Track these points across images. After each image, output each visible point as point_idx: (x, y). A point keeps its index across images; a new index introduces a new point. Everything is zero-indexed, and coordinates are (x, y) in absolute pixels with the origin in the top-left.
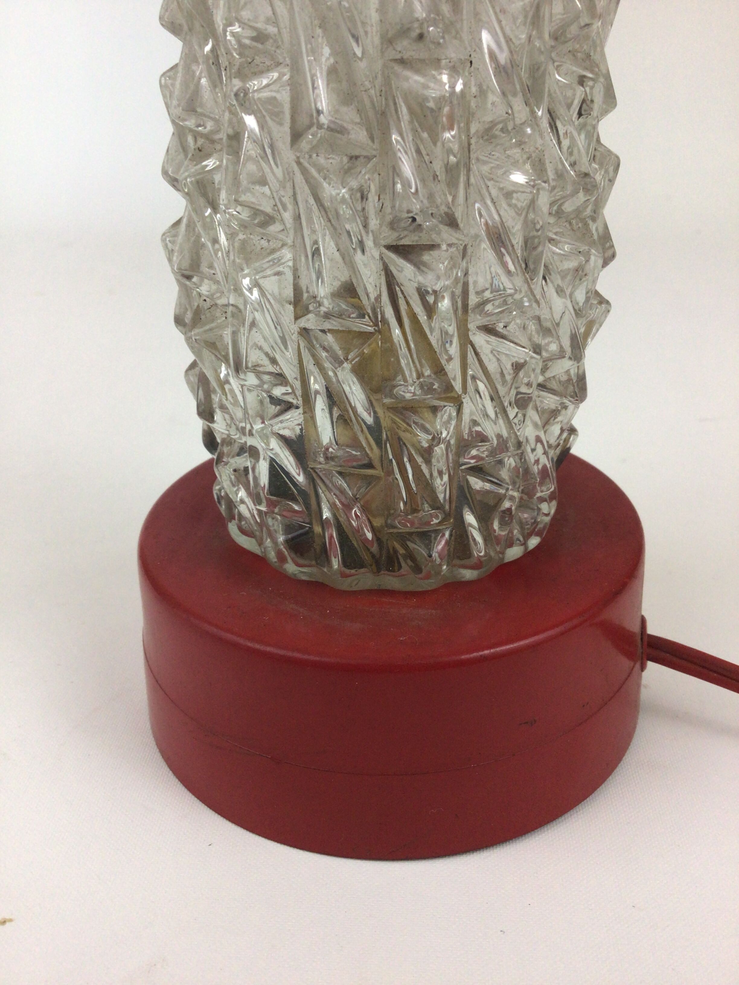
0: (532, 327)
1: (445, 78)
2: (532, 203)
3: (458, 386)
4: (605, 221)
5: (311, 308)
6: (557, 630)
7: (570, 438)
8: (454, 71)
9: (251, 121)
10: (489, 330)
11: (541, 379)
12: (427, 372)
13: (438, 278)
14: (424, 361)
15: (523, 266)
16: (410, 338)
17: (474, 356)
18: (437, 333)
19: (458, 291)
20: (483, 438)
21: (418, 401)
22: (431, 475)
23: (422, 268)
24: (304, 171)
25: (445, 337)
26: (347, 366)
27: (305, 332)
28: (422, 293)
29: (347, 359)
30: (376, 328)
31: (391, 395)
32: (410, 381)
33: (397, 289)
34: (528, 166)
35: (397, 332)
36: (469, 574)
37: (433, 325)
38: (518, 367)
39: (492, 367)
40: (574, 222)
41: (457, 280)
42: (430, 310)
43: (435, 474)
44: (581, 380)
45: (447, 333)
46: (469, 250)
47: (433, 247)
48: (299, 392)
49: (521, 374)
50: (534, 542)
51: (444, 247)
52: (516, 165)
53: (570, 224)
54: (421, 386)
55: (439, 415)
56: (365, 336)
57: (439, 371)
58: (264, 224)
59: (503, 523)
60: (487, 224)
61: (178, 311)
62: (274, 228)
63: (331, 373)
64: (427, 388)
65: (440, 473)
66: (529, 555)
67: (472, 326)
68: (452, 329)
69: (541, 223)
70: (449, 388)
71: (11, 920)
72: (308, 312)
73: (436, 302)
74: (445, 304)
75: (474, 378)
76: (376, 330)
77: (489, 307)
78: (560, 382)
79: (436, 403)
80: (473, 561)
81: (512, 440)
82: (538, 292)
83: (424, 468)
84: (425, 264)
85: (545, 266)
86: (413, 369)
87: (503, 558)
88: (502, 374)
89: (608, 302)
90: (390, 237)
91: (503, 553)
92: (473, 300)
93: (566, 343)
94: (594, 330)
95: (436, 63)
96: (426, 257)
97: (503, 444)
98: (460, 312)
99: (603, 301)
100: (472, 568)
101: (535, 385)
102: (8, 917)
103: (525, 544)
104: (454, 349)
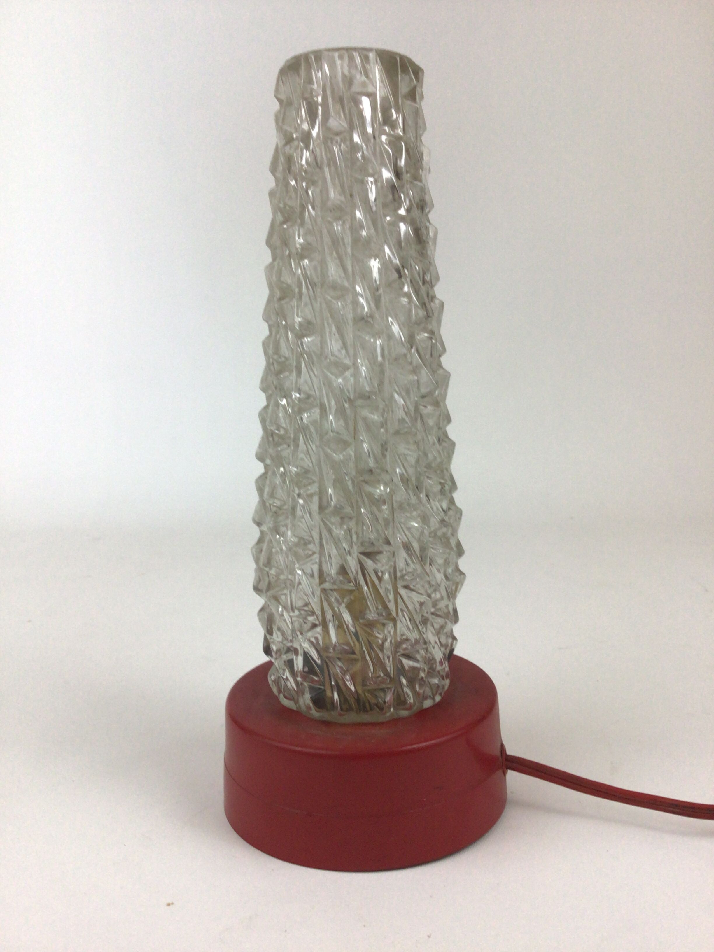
0: (427, 586)
1: (382, 488)
2: (422, 533)
3: (394, 614)
4: (458, 538)
5: (327, 579)
6: (449, 737)
7: (453, 642)
8: (386, 485)
9: (301, 501)
10: (407, 587)
11: (433, 610)
12: (380, 607)
13: (383, 566)
14: (378, 602)
15: (420, 559)
16: (372, 593)
17: (401, 600)
18: (383, 588)
19: (392, 571)
20: (407, 640)
21: (376, 620)
22: (384, 659)
23: (375, 561)
24: (325, 524)
25: (387, 590)
26: (343, 605)
27: (324, 591)
28: (376, 572)
29: (343, 602)
30: (356, 588)
31: (363, 618)
32: (373, 611)
33: (366, 571)
34: (419, 519)
35: (365, 588)
36: (404, 713)
37: (382, 586)
38: (422, 604)
39: (411, 607)
40: (443, 539)
41: (391, 566)
42: (380, 579)
43: (386, 658)
44: (455, 611)
45: (388, 589)
46: (396, 553)
47: (380, 552)
48: (320, 618)
49: (423, 608)
50: (438, 698)
51: (385, 553)
52: (414, 519)
53: (441, 540)
54: (378, 614)
55: (386, 627)
56: (351, 592)
57: (386, 607)
58: (306, 544)
59: (421, 686)
60: (403, 542)
61: (255, 584)
62: (311, 546)
63: (336, 609)
64: (380, 614)
65: (388, 658)
66: (437, 706)
67: (399, 586)
68: (390, 587)
69: (425, 541)
70: (389, 614)
71: (172, 904)
72: (326, 581)
73: (382, 576)
74: (386, 576)
75: (402, 610)
76: (356, 589)
77: (406, 577)
78: (444, 612)
79: (385, 621)
80: (407, 706)
81: (422, 640)
82: (428, 570)
83: (381, 655)
84: (377, 560)
85: (430, 558)
86: (374, 605)
87: (423, 706)
88: (416, 610)
89: (464, 574)
90: (362, 549)
91: (422, 703)
92: (399, 574)
93: (444, 594)
94: (459, 586)
95: (379, 482)
96: (378, 557)
97: (417, 642)
98: (393, 580)
99: (462, 573)
100: (407, 709)
101: (429, 613)
102: (171, 902)
103: (433, 699)
104: (391, 596)
